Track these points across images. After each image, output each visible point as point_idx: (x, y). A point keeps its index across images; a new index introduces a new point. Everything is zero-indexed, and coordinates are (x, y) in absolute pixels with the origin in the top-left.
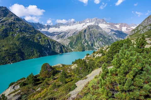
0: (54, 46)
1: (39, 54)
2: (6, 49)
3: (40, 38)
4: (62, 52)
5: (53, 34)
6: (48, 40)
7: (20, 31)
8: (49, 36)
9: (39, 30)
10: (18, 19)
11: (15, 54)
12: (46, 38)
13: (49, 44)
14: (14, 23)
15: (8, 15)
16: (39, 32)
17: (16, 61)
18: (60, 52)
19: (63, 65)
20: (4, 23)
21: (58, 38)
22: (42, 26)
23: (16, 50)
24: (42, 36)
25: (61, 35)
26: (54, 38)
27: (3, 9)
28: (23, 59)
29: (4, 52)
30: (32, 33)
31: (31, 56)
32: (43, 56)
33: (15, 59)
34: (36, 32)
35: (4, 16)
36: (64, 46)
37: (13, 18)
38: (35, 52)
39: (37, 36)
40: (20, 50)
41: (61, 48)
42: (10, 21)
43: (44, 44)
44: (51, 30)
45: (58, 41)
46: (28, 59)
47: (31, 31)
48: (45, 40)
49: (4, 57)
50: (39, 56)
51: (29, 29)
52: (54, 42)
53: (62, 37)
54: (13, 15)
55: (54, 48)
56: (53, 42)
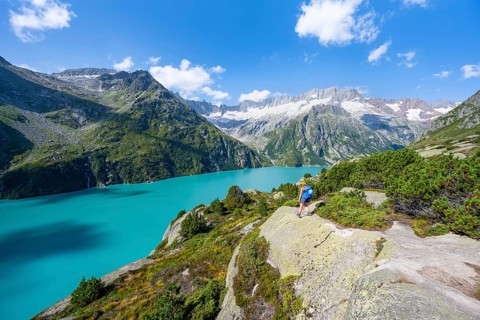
0: (233, 151)
1: (201, 165)
2: (143, 153)
3: (206, 133)
4: (248, 165)
5: (234, 124)
6: (221, 139)
7: (170, 118)
8: (224, 129)
9: (204, 116)
10: (167, 94)
11: (158, 163)
12: (217, 134)
13: (223, 147)
14: (160, 103)
15: (150, 87)
16: (205, 120)
17: (159, 178)
18: (245, 166)
19: (259, 193)
20: (143, 102)
21: (242, 135)
22: (209, 108)
23: (160, 156)
24: (210, 129)
25: (250, 127)
26: (235, 135)
27: (143, 75)
28: (173, 176)
29: (139, 159)
30: (191, 122)
31: (187, 168)
32: (209, 171)
33: (157, 173)
34: (199, 120)
35: (143, 90)
36: (254, 153)
37: (158, 91)
38: (195, 162)
39: (200, 129)
40: (167, 155)
41: (247, 156)
42: (153, 98)
43: (212, 145)
44: (228, 115)
45: (241, 140)
46: (180, 175)
47: (189, 118)
48: (215, 139)
49: (139, 169)
50: (203, 172)
51: (186, 114)
52: (233, 143)
53: (250, 133)
54: (159, 86)
55: (233, 156)
56: (231, 141)
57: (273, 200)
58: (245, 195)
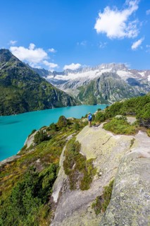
0: (61, 97)
1: (43, 105)
2: (9, 98)
3: (45, 87)
4: (69, 104)
5: (61, 82)
6: (54, 90)
7: (24, 78)
8: (55, 85)
9: (44, 77)
10: (22, 64)
11: (18, 104)
12: (51, 88)
13: (55, 95)
14: (17, 69)
15: (10, 60)
16: (44, 80)
17: (20, 113)
19: (75, 119)
20: (7, 69)
21: (65, 89)
22: (47, 73)
23: (20, 100)
24: (47, 85)
25: (69, 84)
26: (62, 88)
27: (6, 52)
28: (28, 111)
29: (8, 102)
30: (36, 81)
31: (35, 107)
32: (48, 108)
33: (18, 110)
34: (41, 80)
35: (7, 61)
36: (72, 98)
37: (16, 62)
38: (40, 104)
39: (42, 85)
40: (23, 100)
41: (68, 99)
42: (13, 66)
43: (49, 94)
44: (58, 77)
45: (65, 91)
46: (32, 110)
47: (35, 79)
48: (51, 90)
49: (8, 108)
50: (44, 109)
51: (34, 76)
52: (61, 93)
53: (70, 87)
54: (16, 59)
55: (61, 100)
56: (59, 92)
57: (82, 123)
58: (68, 120)
